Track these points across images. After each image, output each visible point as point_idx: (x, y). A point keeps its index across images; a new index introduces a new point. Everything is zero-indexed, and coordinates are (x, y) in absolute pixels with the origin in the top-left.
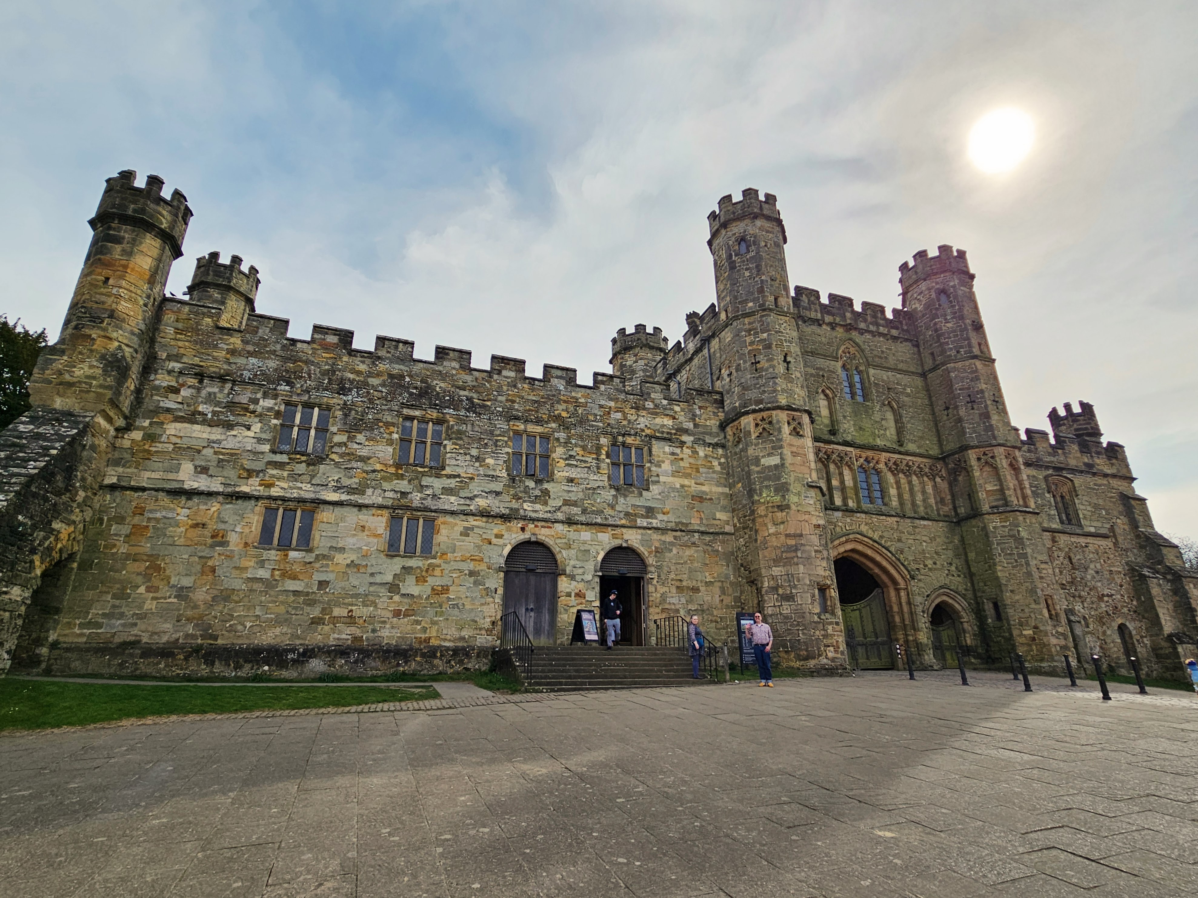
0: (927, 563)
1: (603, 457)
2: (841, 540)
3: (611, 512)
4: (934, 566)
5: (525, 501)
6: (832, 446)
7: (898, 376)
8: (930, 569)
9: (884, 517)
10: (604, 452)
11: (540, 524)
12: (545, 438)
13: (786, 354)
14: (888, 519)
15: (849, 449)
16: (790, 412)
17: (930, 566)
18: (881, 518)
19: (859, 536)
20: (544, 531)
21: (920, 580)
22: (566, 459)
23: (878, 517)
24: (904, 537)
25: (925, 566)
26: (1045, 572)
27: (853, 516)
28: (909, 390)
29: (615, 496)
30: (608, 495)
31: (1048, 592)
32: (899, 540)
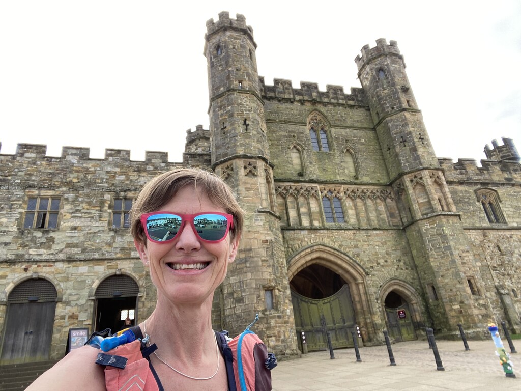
0: (379, 261)
1: (106, 208)
2: (307, 251)
3: (108, 249)
4: (385, 263)
5: (30, 248)
6: (300, 184)
7: (355, 131)
8: (382, 266)
9: (343, 231)
10: (107, 205)
11: (42, 264)
12: (56, 199)
13: (246, 119)
14: (347, 232)
15: (314, 185)
16: (246, 160)
17: (382, 264)
18: (341, 231)
19: (322, 247)
20: (45, 269)
21: (374, 275)
22: (72, 213)
23: (338, 231)
24: (359, 244)
25: (378, 264)
26: (466, 258)
27: (317, 233)
28: (363, 140)
29: (113, 237)
30: (108, 237)
31: (470, 273)
32: (356, 247)
